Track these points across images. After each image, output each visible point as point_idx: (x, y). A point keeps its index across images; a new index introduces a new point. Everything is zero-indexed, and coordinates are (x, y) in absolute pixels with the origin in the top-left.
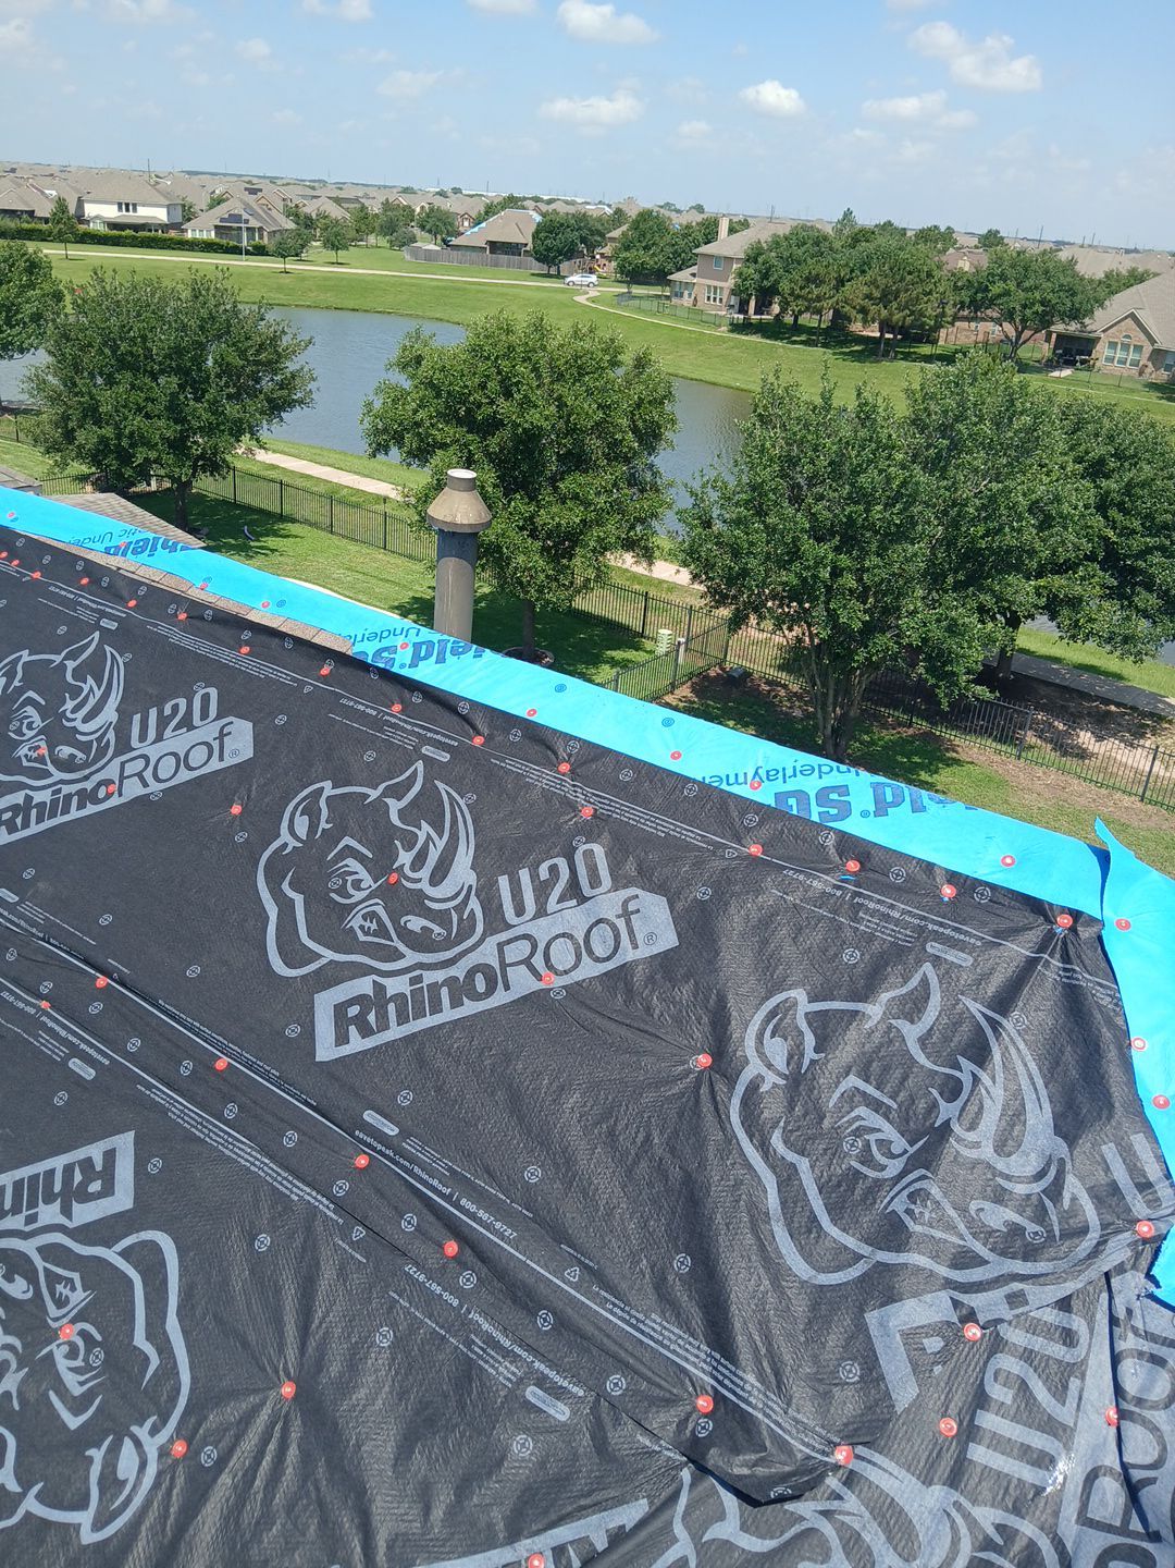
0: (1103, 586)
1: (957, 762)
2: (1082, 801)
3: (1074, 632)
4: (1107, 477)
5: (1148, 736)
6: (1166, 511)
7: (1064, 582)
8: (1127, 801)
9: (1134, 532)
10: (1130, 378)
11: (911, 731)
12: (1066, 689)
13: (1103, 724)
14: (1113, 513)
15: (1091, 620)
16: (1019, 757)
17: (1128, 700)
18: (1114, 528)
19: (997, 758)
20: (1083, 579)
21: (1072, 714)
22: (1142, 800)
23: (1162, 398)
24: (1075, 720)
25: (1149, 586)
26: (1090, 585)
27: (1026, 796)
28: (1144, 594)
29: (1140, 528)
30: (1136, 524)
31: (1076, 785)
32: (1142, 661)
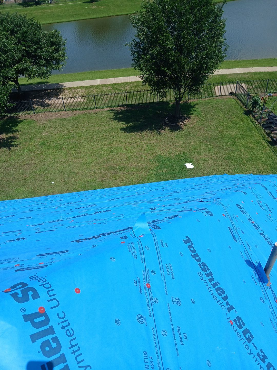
0: (31, 62)
1: (21, 121)
2: (53, 117)
3: (30, 77)
4: (16, 33)
5: (60, 94)
6: (35, 38)
7: (21, 65)
8: (63, 113)
9: (30, 46)
10: (13, 4)
11: (6, 118)
12: (37, 91)
13: (50, 96)
14: (23, 42)
15: (32, 72)
16: (34, 113)
17: (51, 87)
18: (25, 47)
19: (29, 116)
20: (25, 62)
21: (41, 96)
22: (66, 111)
23: (23, 7)
24: (42, 98)
25: (41, 58)
26: (27, 63)
27: (41, 122)
28: (41, 61)
29: (31, 45)
30: (30, 43)
31: (50, 114)
32: (49, 78)
